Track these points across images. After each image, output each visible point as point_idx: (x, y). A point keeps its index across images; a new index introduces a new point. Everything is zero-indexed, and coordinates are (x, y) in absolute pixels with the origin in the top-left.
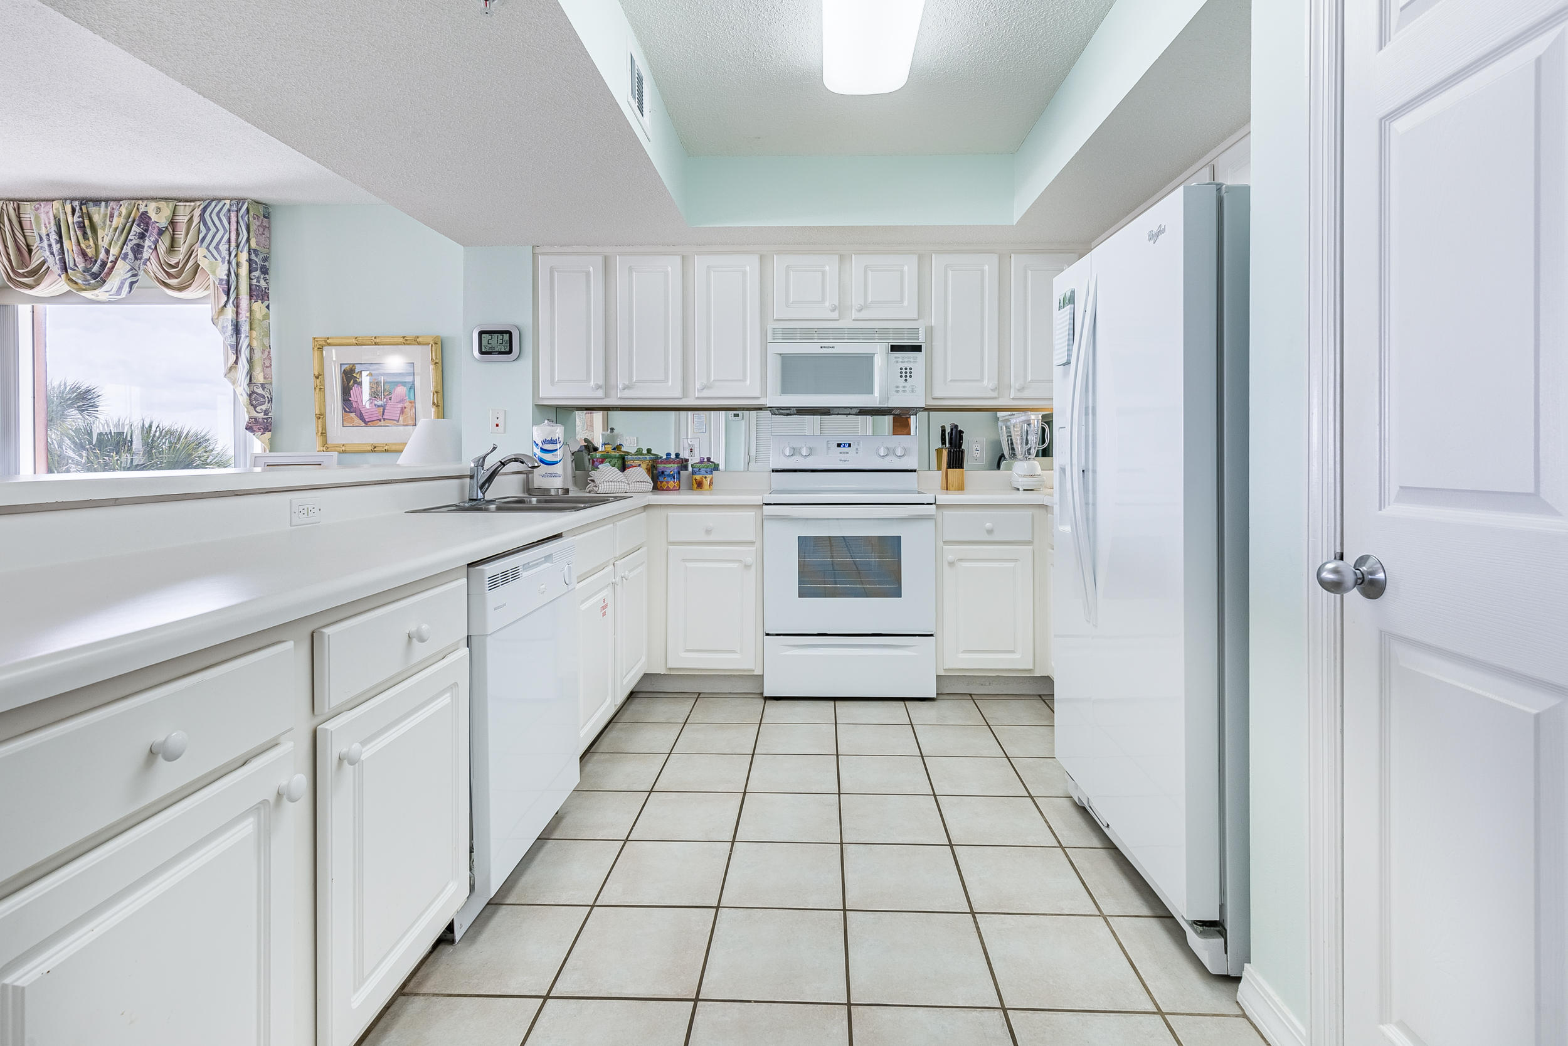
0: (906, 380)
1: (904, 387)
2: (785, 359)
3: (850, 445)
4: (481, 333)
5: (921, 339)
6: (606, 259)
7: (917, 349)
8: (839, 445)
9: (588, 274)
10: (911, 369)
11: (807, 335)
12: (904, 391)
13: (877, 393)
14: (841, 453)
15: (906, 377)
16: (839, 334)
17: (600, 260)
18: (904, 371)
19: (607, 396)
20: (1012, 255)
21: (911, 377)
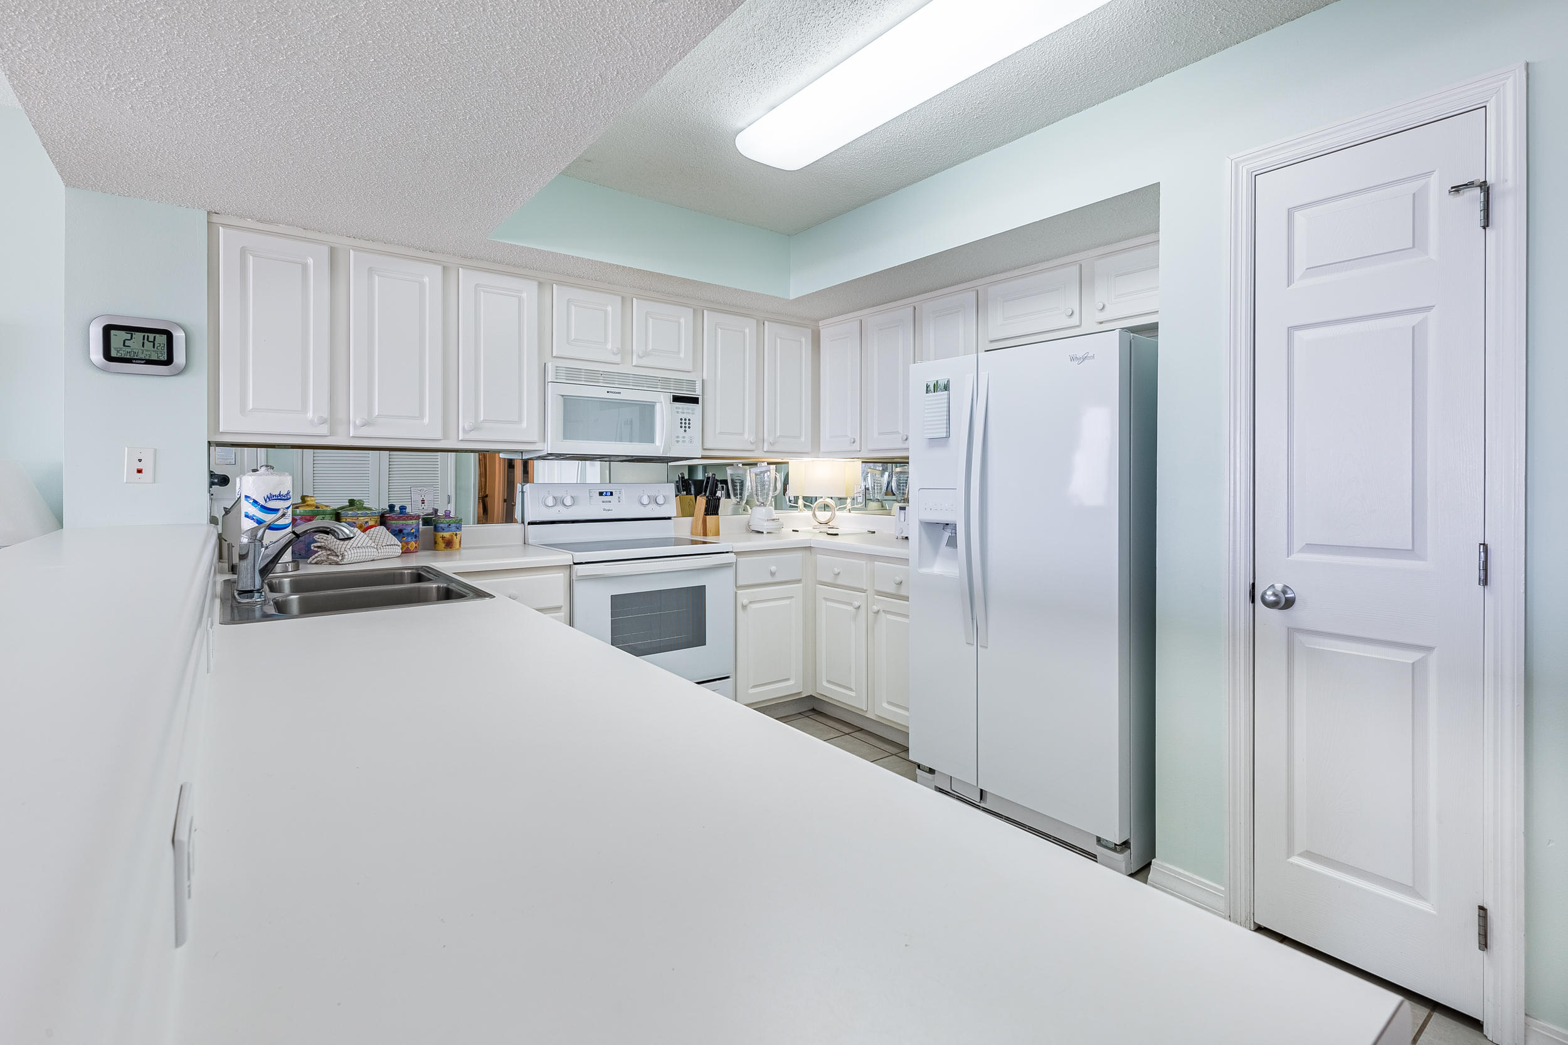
0: (685, 431)
1: (684, 437)
2: (568, 402)
3: (612, 494)
4: (107, 330)
5: (697, 393)
6: (333, 251)
7: (695, 400)
8: (601, 494)
9: (305, 267)
10: (689, 420)
11: (592, 377)
12: (684, 441)
13: (658, 442)
14: (603, 502)
15: (685, 427)
16: (625, 380)
17: (325, 250)
18: (683, 421)
19: (332, 433)
20: (766, 323)
21: (689, 427)
